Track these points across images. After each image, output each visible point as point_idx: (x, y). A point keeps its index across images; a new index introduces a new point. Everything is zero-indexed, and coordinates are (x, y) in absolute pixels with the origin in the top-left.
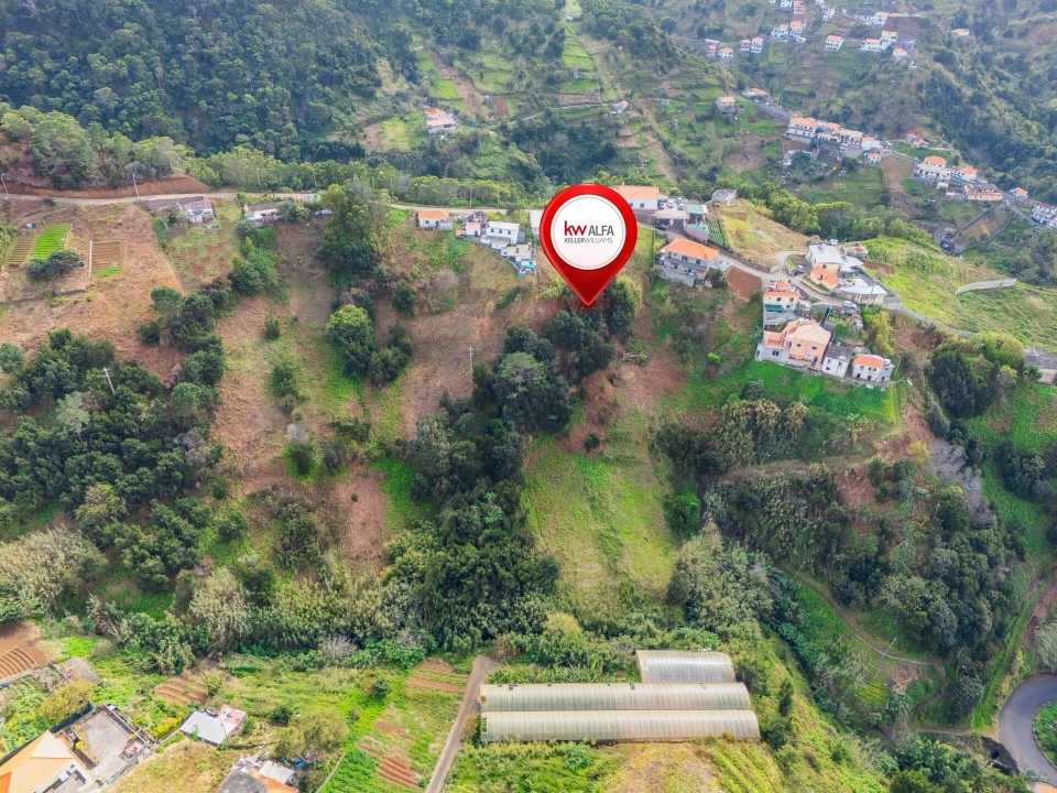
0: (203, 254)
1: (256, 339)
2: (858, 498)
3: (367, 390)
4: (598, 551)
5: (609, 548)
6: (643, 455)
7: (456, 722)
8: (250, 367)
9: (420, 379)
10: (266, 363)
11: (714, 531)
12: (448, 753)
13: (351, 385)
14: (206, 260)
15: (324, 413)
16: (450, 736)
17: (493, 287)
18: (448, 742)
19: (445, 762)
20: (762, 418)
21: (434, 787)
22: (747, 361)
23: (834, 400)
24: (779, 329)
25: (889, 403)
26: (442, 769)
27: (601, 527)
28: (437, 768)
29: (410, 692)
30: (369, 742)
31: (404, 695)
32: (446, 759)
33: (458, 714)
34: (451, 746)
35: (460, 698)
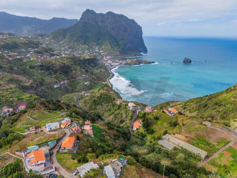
7: (211, 158)
12: (216, 154)
16: (214, 157)
17: (135, 171)
18: (215, 156)
19: (217, 153)
21: (221, 150)
26: (219, 152)
28: (219, 153)
29: (217, 168)
30: (231, 159)
31: (219, 167)
32: (217, 154)
33: (210, 160)
34: (215, 155)
35: (208, 162)
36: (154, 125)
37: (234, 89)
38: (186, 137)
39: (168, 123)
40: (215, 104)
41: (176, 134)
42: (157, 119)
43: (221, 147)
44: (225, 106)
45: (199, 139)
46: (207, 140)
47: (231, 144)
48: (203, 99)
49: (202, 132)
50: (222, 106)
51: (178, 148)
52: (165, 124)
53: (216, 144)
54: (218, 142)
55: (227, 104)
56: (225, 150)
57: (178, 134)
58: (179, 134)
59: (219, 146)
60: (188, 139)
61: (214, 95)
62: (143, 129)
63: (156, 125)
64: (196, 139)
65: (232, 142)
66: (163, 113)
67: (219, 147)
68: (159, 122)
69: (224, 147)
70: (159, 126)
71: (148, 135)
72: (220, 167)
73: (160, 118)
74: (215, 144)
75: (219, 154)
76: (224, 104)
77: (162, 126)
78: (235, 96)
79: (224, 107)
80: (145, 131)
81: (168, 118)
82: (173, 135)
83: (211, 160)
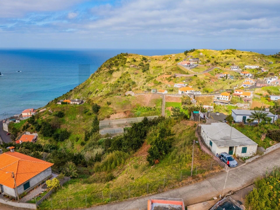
21: (163, 108)
36: (62, 126)
37: (99, 74)
38: (125, 112)
39: (82, 114)
40: (88, 94)
41: (111, 116)
42: (61, 115)
43: (161, 106)
44: (102, 91)
45: (137, 109)
46: (145, 107)
47: (165, 101)
48: (69, 95)
50: (99, 92)
51: (127, 127)
52: (78, 116)
53: (155, 106)
54: (156, 104)
55: (103, 89)
56: (166, 107)
57: (114, 114)
58: (116, 113)
59: (159, 106)
60: (127, 114)
61: (79, 87)
62: (45, 139)
63: (65, 124)
64: (136, 110)
65: (164, 99)
66: (65, 105)
68: (67, 119)
69: (163, 105)
70: (70, 123)
71: (59, 143)
73: (65, 113)
75: (165, 112)
76: (100, 90)
77: (75, 121)
78: (105, 79)
79: (101, 93)
80: (50, 141)
81: (77, 107)
82: (108, 119)
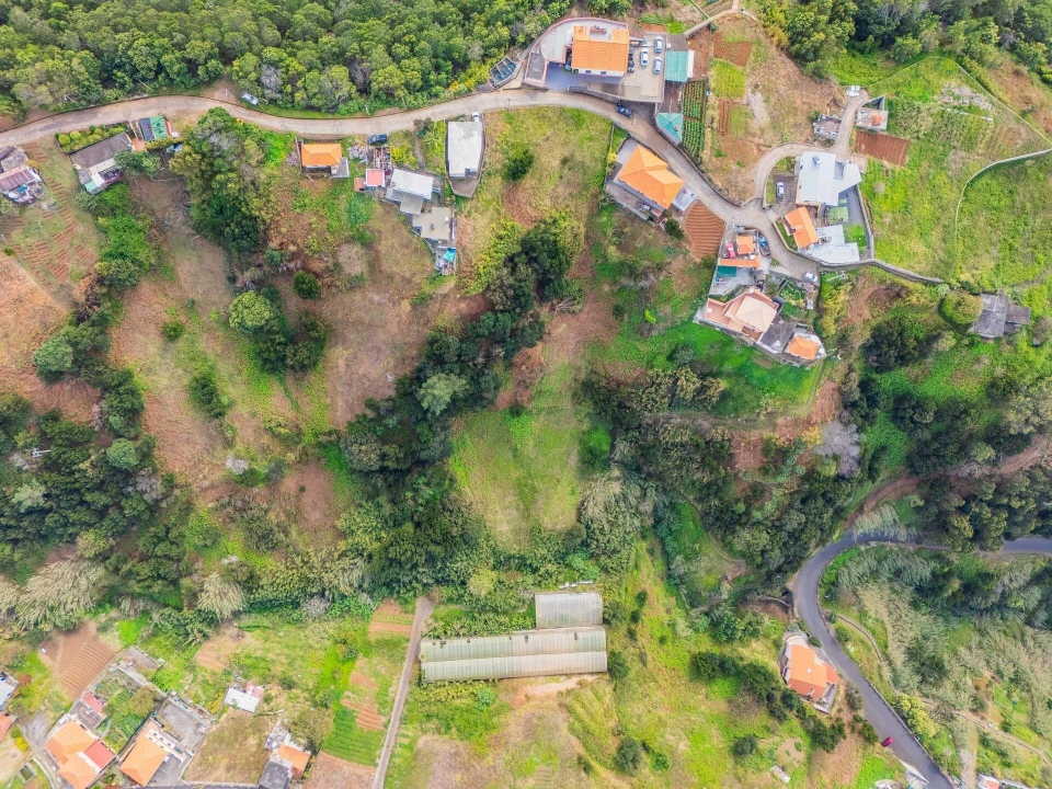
0: (56, 249)
1: (159, 341)
2: (746, 463)
3: (290, 381)
4: (517, 498)
5: (527, 496)
6: (566, 404)
7: (405, 664)
8: (166, 382)
9: (341, 363)
10: (180, 371)
11: (618, 479)
12: (401, 695)
13: (273, 378)
14: (63, 254)
15: (254, 415)
16: (402, 678)
17: (408, 275)
18: (401, 683)
19: (399, 702)
20: (682, 390)
21: (394, 725)
22: (683, 323)
23: (757, 374)
24: (725, 299)
25: (808, 383)
26: (397, 709)
27: (521, 473)
28: (394, 709)
29: (372, 638)
30: (348, 697)
31: (369, 643)
32: (400, 699)
33: (407, 656)
34: (403, 687)
35: (408, 640)
36: (722, 706)
39: (673, 753)
41: (574, 687)
42: (742, 750)
43: (398, 740)
46: (456, 740)
47: (377, 777)
49: (494, 768)
52: (682, 747)
53: (421, 743)
54: (416, 756)
56: (383, 733)
57: (564, 691)
58: (560, 694)
59: (406, 741)
60: (522, 697)
62: (756, 660)
63: (717, 713)
67: (406, 736)
68: (718, 741)
69: (391, 748)
70: (703, 720)
72: (369, 648)
73: (731, 766)
74: (424, 738)
75: (393, 701)
77: (688, 725)
83: (404, 658)
